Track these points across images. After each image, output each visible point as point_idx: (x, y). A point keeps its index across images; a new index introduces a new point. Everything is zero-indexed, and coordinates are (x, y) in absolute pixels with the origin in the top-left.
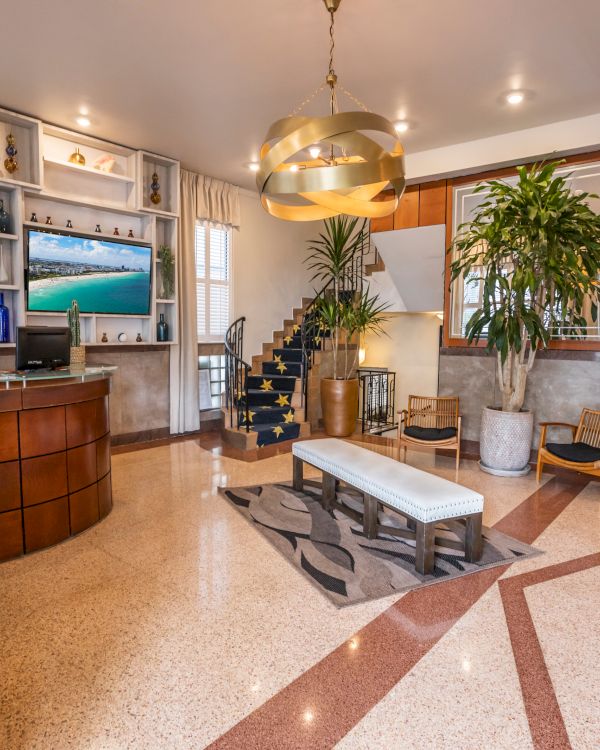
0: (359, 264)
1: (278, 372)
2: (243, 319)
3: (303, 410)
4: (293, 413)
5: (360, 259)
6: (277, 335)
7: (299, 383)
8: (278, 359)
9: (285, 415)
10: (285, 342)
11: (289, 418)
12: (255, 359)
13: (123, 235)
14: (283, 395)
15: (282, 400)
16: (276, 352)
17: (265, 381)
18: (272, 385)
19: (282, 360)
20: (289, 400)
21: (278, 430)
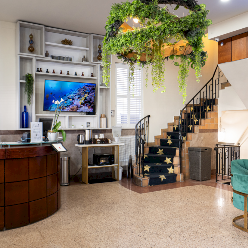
0: (217, 83)
1: (168, 145)
2: (149, 116)
3: (179, 166)
4: (173, 168)
5: (217, 80)
6: (169, 124)
7: (177, 151)
8: (169, 138)
9: (168, 169)
10: (174, 128)
11: (170, 170)
12: (156, 138)
13: (79, 75)
14: (169, 158)
15: (168, 160)
16: (168, 134)
17: (159, 150)
18: (163, 152)
19: (171, 138)
20: (172, 160)
21: (163, 177)
